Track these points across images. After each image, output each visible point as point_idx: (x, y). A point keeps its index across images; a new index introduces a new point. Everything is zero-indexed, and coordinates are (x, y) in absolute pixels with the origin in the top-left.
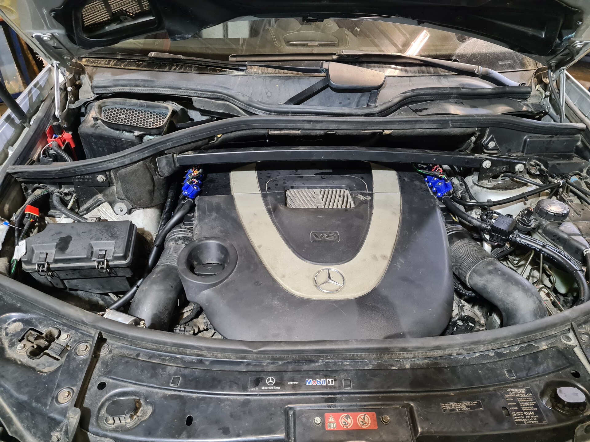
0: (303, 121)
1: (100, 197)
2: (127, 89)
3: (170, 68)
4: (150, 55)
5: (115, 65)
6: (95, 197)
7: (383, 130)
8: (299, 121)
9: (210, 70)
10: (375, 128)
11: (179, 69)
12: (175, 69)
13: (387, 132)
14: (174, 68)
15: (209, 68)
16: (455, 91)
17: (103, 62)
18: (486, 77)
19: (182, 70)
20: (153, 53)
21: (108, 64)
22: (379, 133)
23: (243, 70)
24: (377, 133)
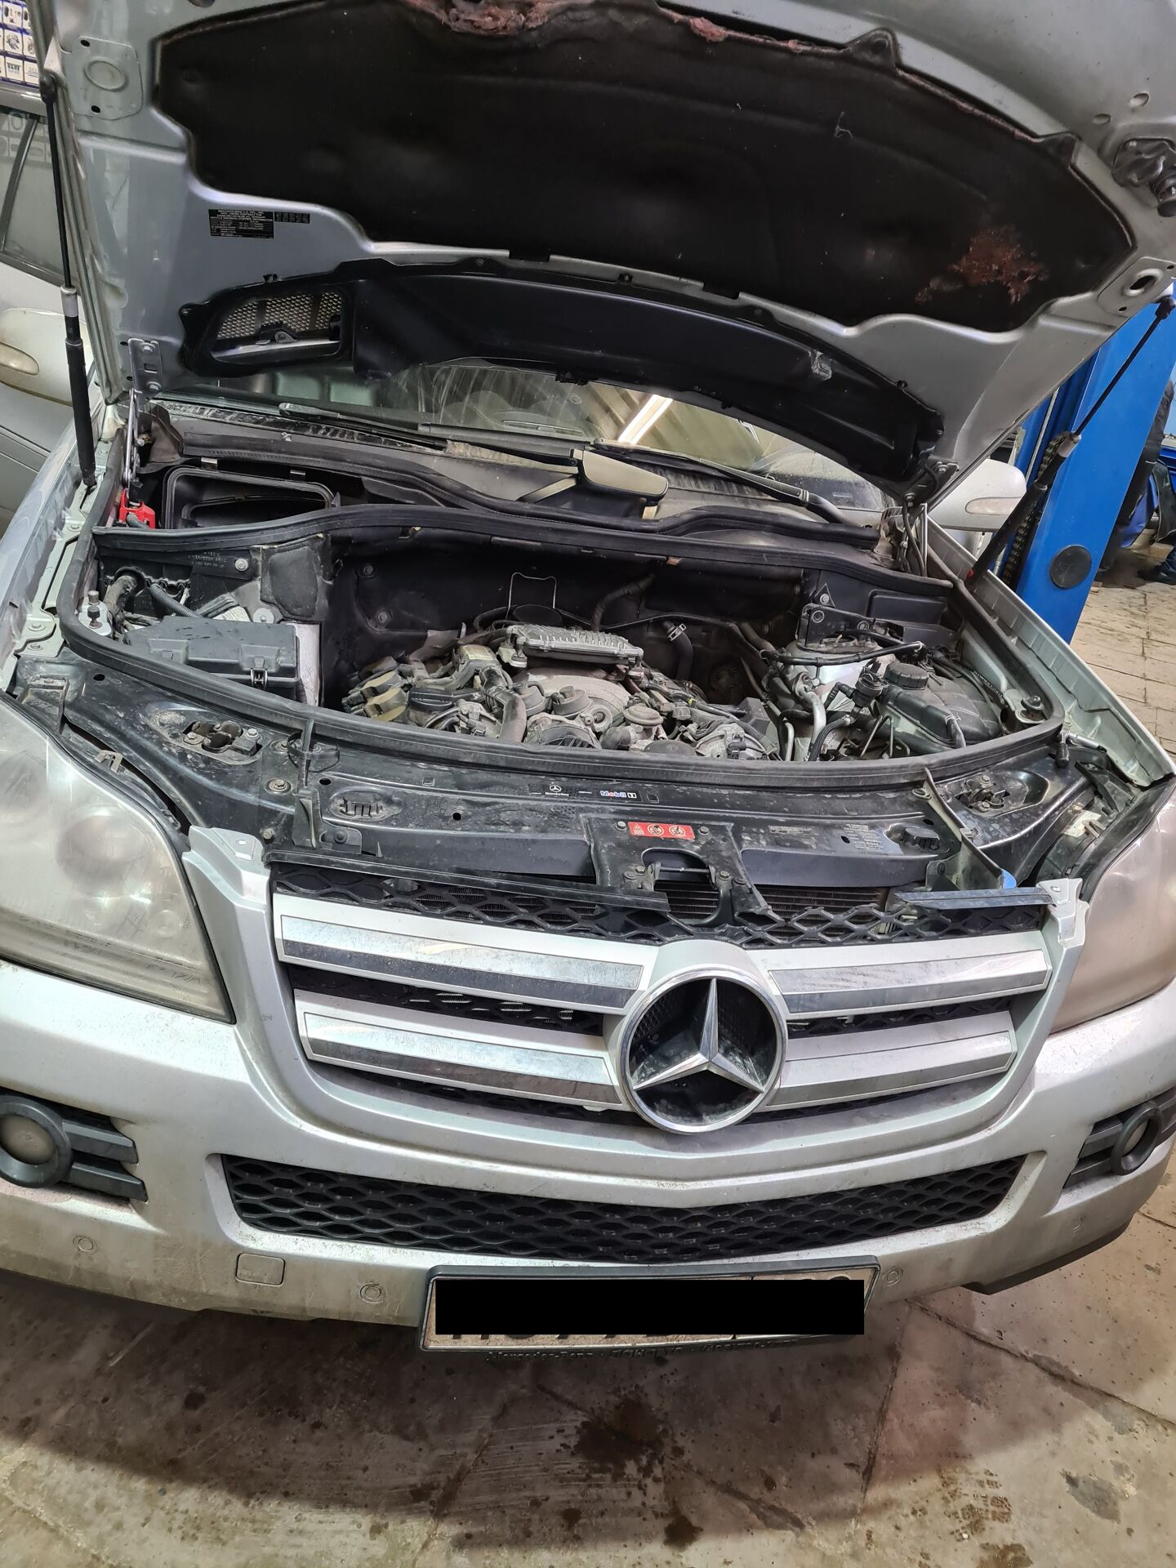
0: (547, 528)
1: (228, 597)
2: (245, 454)
3: (316, 431)
4: (282, 406)
5: (214, 415)
6: (220, 597)
7: (668, 557)
8: (542, 528)
9: (385, 443)
10: (655, 551)
11: (332, 435)
12: (324, 434)
13: (674, 561)
14: (322, 432)
15: (383, 439)
16: (770, 519)
17: (191, 410)
18: (814, 508)
19: (337, 437)
20: (288, 405)
21: (201, 413)
22: (661, 560)
23: (440, 448)
24: (658, 559)
